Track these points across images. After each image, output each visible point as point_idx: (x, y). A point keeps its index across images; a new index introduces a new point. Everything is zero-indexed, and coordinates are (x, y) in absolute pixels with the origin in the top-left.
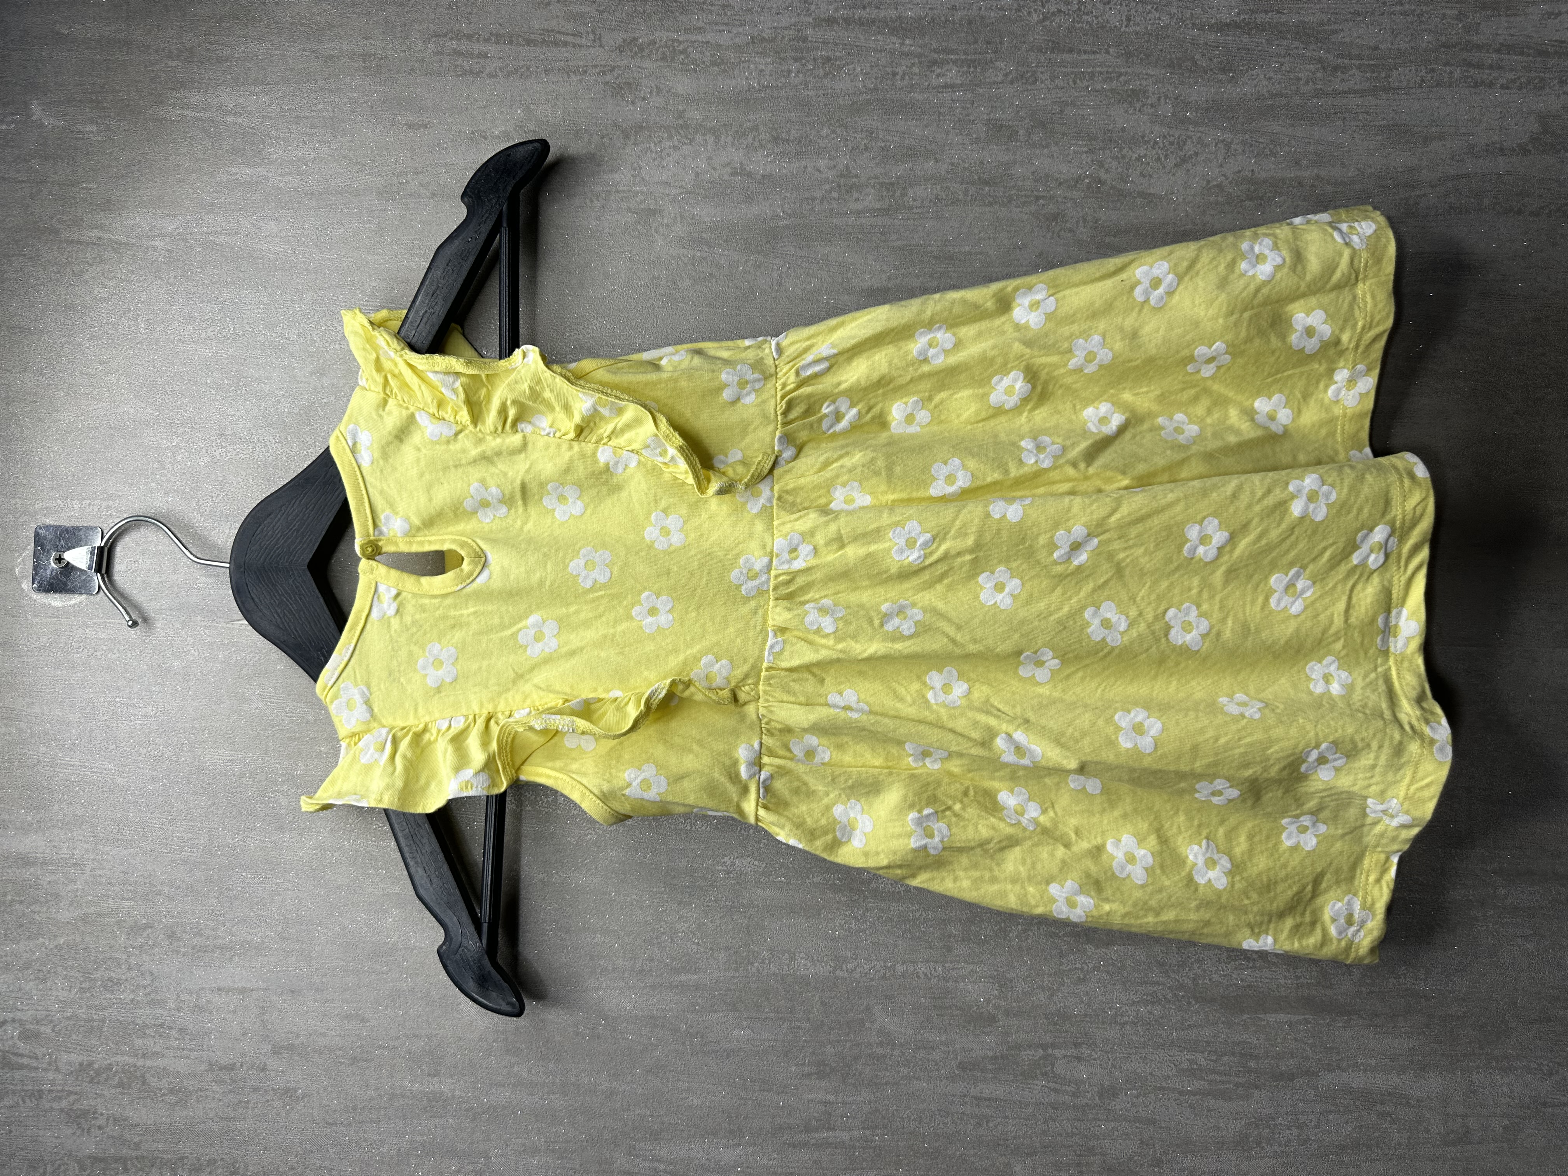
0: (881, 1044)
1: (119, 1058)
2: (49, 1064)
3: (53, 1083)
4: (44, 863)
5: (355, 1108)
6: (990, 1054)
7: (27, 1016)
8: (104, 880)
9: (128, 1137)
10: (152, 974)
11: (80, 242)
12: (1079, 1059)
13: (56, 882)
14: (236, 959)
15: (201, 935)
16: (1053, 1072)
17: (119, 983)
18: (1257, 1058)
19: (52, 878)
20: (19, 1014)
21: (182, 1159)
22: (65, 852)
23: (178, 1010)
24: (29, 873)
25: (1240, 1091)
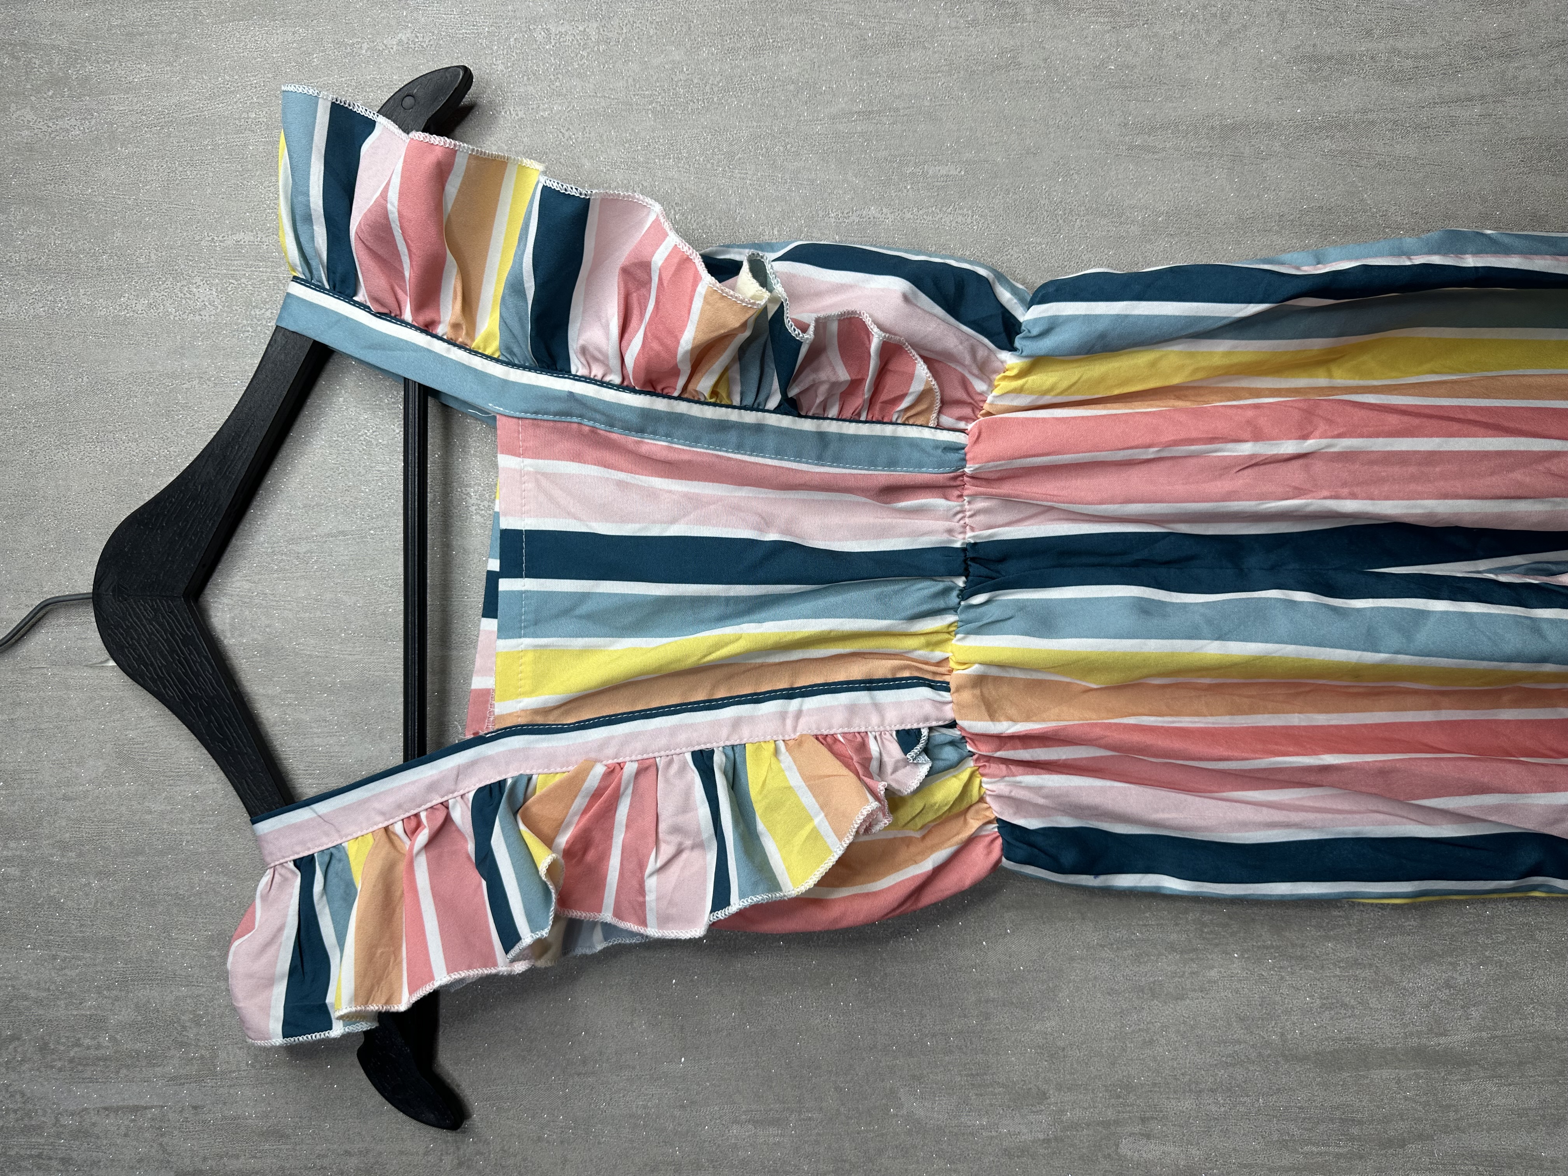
0: (909, 1133)
6: (1041, 1136)
10: (23, 1095)
12: (1148, 1136)
14: (124, 1071)
15: (79, 1046)
16: (1117, 1154)
18: (1360, 1123)
23: (58, 1136)
25: (1343, 1163)
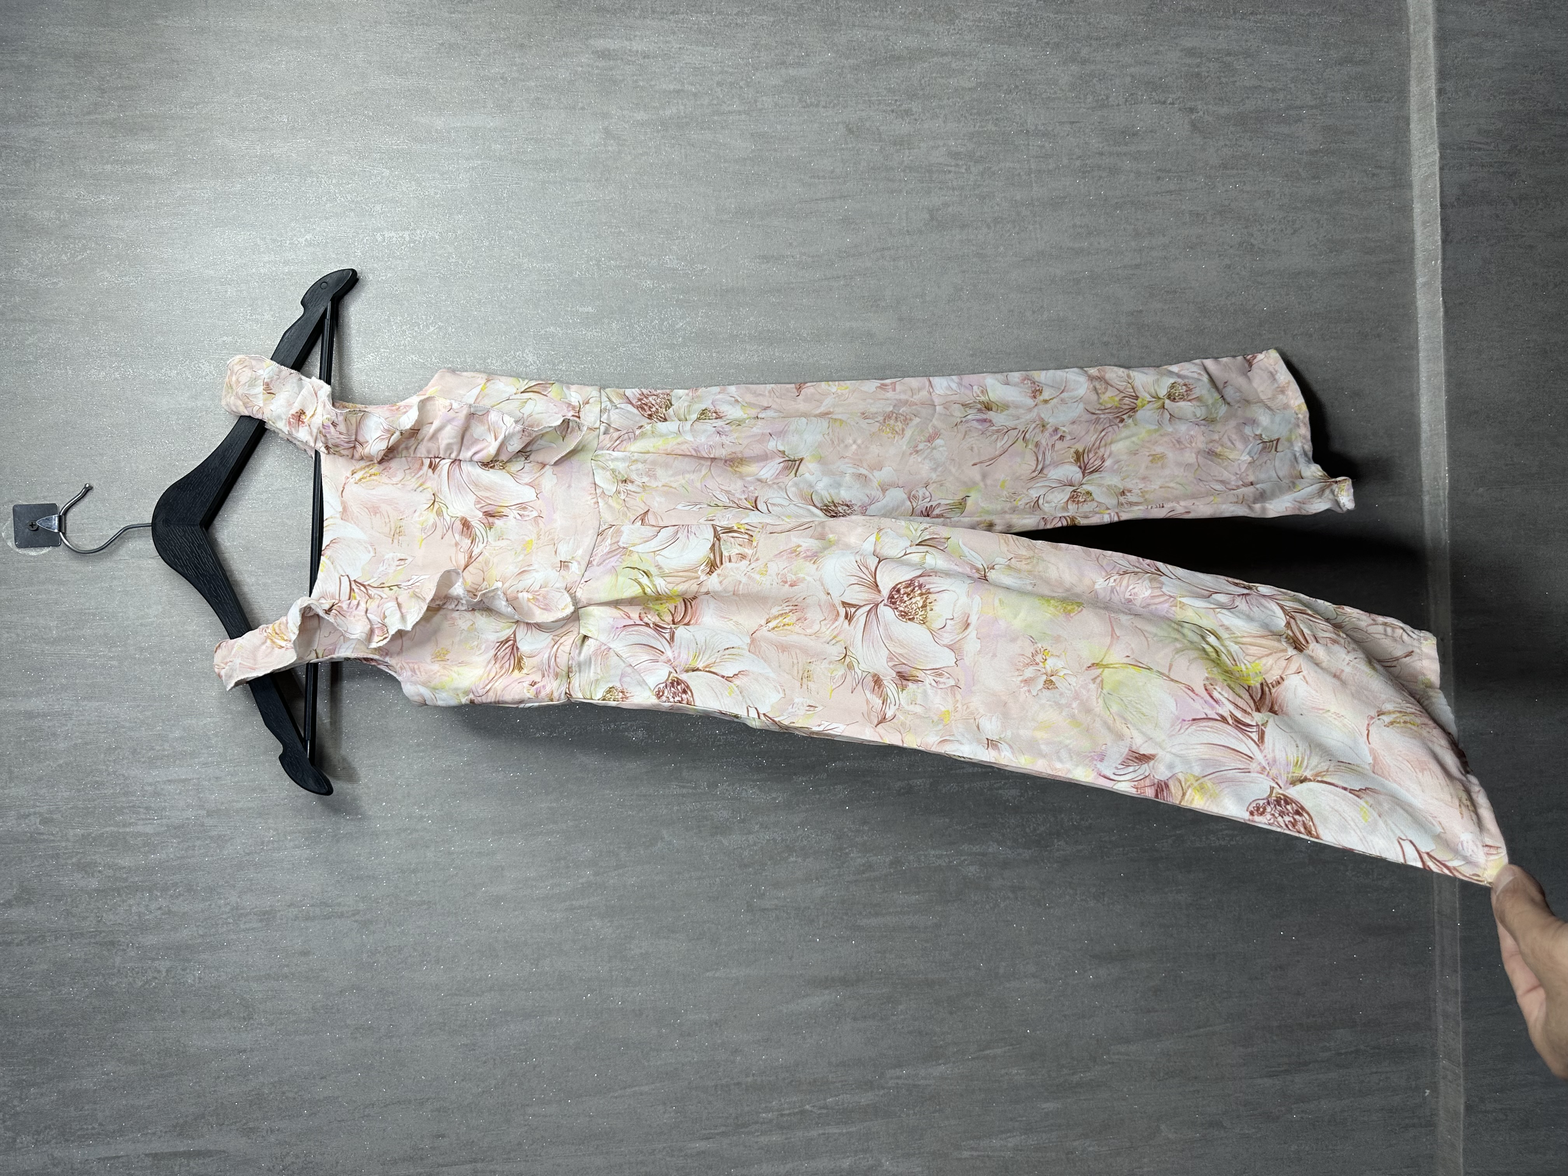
1: (107, 829)
2: (61, 837)
3: (66, 848)
4: (45, 715)
5: (263, 843)
7: (44, 809)
8: (85, 722)
9: (118, 875)
11: (20, 320)
13: (54, 726)
17: (102, 784)
19: (50, 724)
20: (38, 809)
21: (155, 885)
22: (57, 708)
24: (33, 723)
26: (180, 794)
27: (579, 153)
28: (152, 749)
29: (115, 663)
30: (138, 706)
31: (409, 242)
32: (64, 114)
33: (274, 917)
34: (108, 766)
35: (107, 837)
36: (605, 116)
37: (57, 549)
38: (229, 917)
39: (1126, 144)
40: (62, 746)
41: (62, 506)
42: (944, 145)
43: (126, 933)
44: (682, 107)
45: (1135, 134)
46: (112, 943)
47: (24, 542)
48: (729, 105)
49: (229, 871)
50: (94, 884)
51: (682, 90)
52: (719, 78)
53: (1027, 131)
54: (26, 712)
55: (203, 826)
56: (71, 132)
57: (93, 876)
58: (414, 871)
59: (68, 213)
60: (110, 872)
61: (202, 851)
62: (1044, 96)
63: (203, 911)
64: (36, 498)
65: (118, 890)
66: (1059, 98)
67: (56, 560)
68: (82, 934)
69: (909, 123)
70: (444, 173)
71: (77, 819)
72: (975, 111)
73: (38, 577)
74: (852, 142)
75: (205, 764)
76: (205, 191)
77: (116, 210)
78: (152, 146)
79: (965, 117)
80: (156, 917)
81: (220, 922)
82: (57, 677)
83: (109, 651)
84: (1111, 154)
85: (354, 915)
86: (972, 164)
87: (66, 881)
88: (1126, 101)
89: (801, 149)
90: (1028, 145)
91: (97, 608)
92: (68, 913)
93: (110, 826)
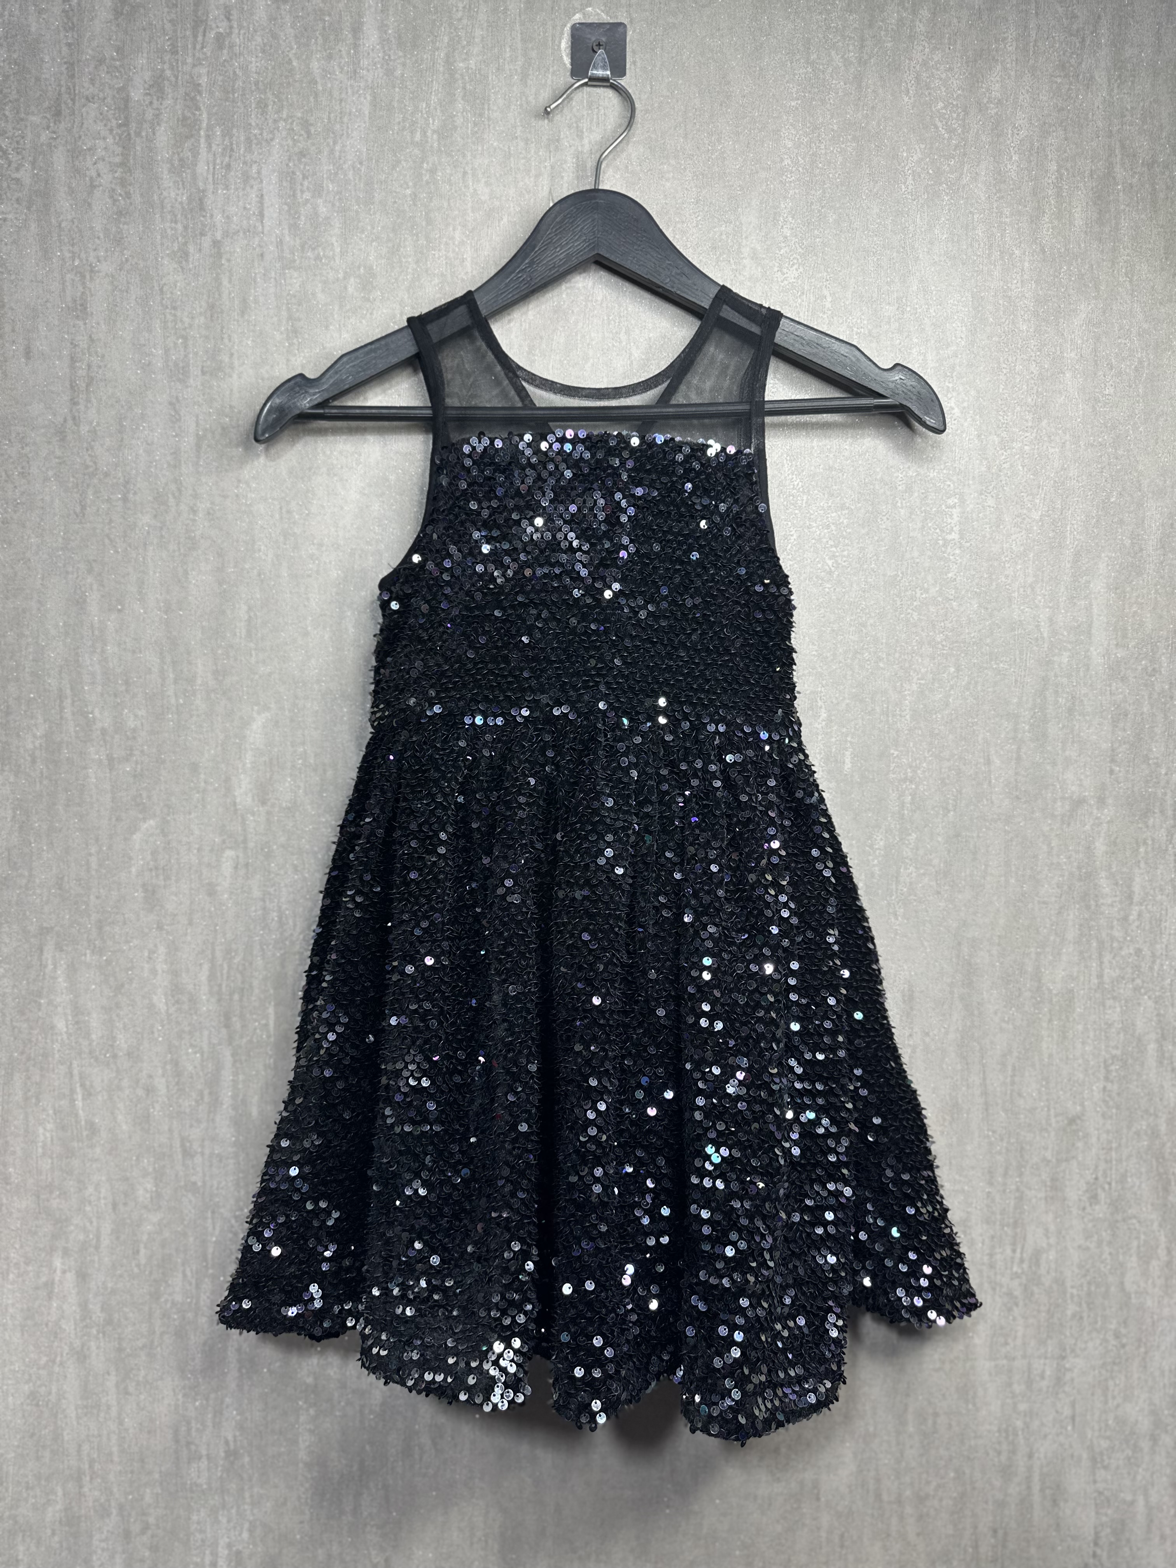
2: (199, 59)
4: (356, 46)
7: (235, 38)
8: (343, 96)
13: (341, 57)
19: (344, 53)
20: (236, 31)
22: (365, 62)
24: (347, 33)
26: (245, 208)
27: (1054, 764)
28: (305, 177)
29: (418, 137)
30: (361, 163)
31: (944, 539)
32: (1123, 116)
33: (77, 317)
34: (285, 120)
35: (194, 115)
36: (1101, 801)
37: (569, 73)
38: (81, 260)
39: (1042, 1490)
40: (315, 65)
41: (623, 82)
42: (1049, 1245)
43: (69, 131)
44: (1109, 901)
45: (1055, 1502)
46: (58, 114)
47: (579, 34)
48: (1110, 962)
49: (142, 264)
50: (136, 95)
51: (1131, 903)
52: (1146, 952)
53: (1063, 1358)
54: (361, 24)
55: (202, 234)
56: (1100, 124)
57: (147, 94)
58: (125, 499)
59: (997, 114)
60: (149, 114)
61: (169, 231)
62: (1111, 1383)
63: (91, 228)
64: (634, 52)
65: (126, 124)
66: (1106, 1402)
67: (554, 73)
68: (72, 76)
69: (1080, 1200)
70: (1033, 589)
71: (220, 78)
72: (1093, 1288)
73: (533, 49)
74: (1057, 1122)
75: (280, 243)
76: (1019, 285)
77: (999, 173)
78: (1079, 222)
79: (1085, 1276)
80: (88, 169)
81: (76, 249)
82: (404, 65)
83: (434, 131)
84: (1030, 1469)
85: (74, 418)
86: (1024, 1280)
87: (142, 61)
88: (1100, 1493)
89: (1050, 1056)
90: (1046, 1358)
91: (489, 119)
92: (101, 61)
93: (209, 119)
